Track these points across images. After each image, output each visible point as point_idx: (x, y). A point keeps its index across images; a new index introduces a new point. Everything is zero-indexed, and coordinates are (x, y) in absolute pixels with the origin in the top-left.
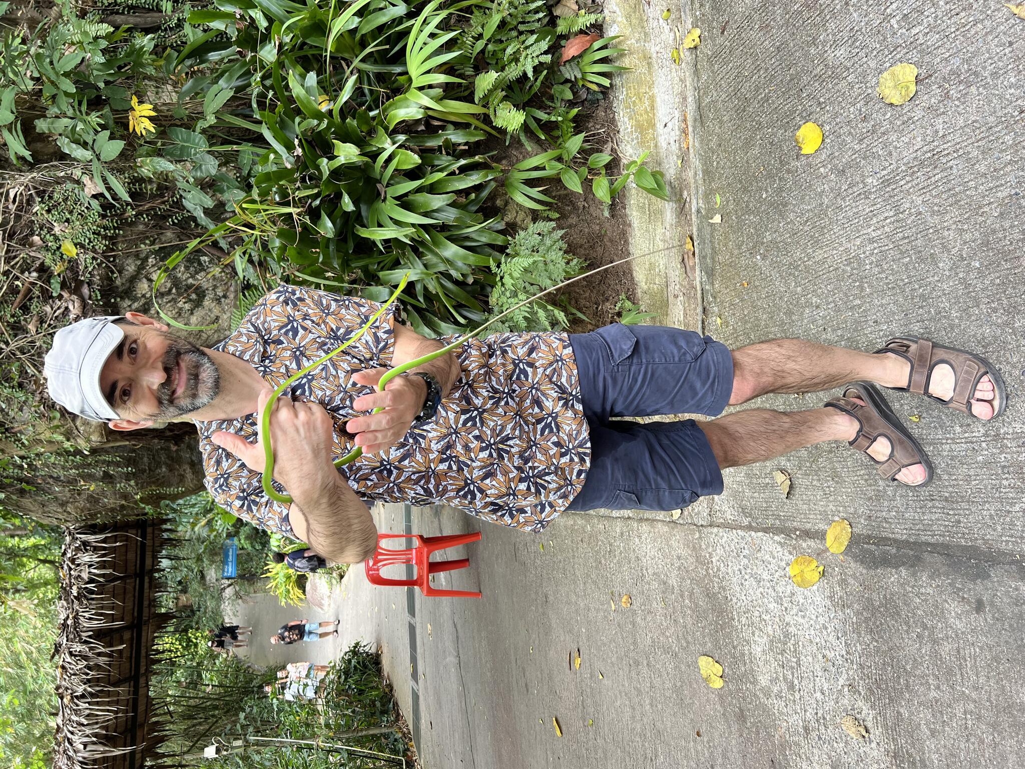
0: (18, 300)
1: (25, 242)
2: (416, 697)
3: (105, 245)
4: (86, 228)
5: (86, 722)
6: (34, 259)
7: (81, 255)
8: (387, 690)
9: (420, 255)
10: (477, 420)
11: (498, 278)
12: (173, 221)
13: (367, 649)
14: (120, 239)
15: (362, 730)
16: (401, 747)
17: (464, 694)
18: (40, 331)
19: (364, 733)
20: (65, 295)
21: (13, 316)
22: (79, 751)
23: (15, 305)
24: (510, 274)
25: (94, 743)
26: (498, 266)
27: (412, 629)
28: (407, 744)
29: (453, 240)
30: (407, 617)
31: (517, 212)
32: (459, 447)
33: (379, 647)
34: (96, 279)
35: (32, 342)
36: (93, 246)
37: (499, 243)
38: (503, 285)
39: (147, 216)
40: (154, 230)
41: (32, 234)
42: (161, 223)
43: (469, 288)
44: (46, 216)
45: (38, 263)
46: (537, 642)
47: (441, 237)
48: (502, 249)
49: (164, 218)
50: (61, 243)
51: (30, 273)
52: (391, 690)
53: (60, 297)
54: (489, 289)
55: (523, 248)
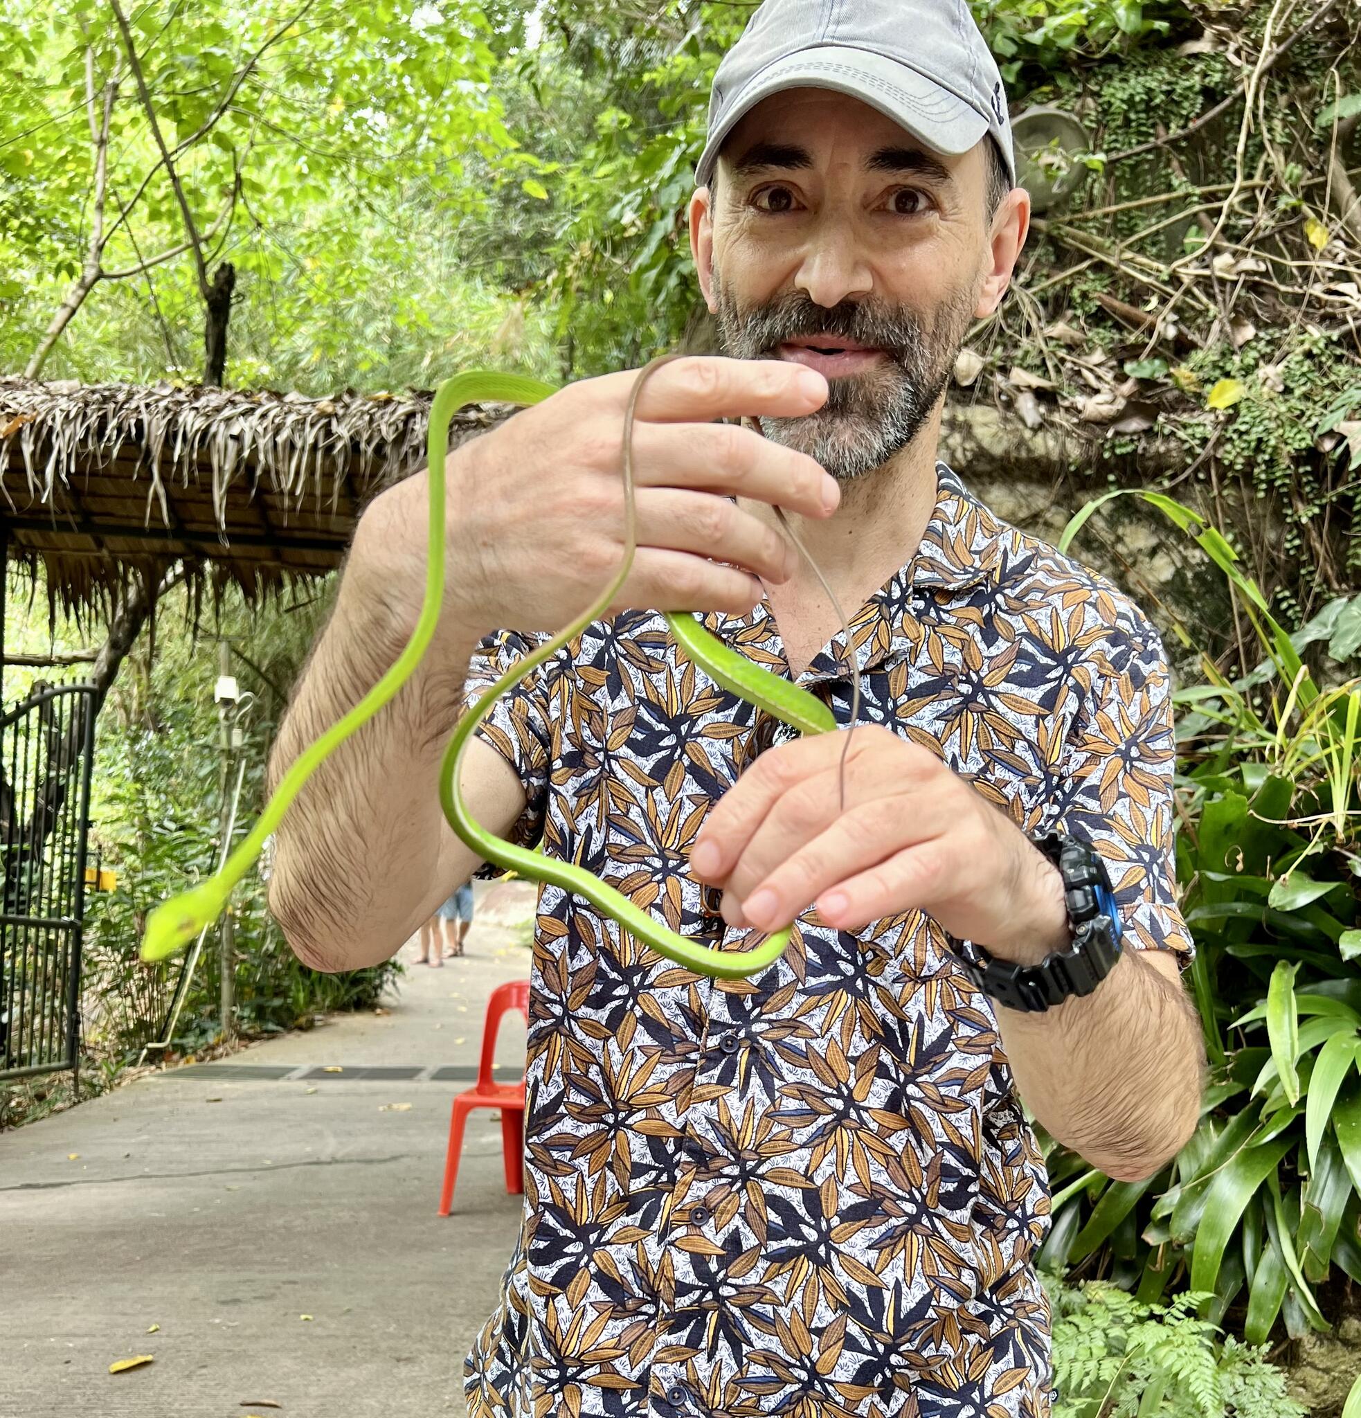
0: (1117, 304)
1: (1241, 313)
2: (276, 1074)
3: (1232, 464)
4: (1273, 425)
5: (280, 439)
6: (1205, 331)
7: (1212, 417)
8: (302, 1020)
9: (1219, 1116)
10: (790, 1242)
11: (1158, 1310)
12: (1285, 599)
13: (388, 987)
14: (1245, 493)
15: (231, 968)
16: (190, 1041)
17: (256, 1169)
18: (1052, 343)
19: (226, 972)
20: (1127, 388)
21: (1084, 295)
22: (227, 426)
23: (1108, 299)
24: (1168, 1342)
25: (240, 451)
26: (1189, 1313)
27: (409, 1073)
28: (195, 1052)
29: (1260, 1199)
30: (433, 1065)
31: (1326, 1371)
32: (701, 1189)
33: (390, 1010)
34: (1159, 446)
35: (1029, 331)
36: (1230, 440)
37: (1249, 1320)
38: (1141, 1320)
39: (1297, 548)
40: (1265, 560)
41: (1258, 327)
42: (1280, 574)
43: (1130, 1234)
44: (1299, 350)
45: (1195, 337)
46: (319, 1331)
47: (1266, 1171)
48: (1233, 1324)
49: (1292, 582)
50: (1240, 379)
51: (1175, 323)
52: (302, 1029)
53: (1122, 378)
54: (1126, 1282)
55: (1239, 1381)
